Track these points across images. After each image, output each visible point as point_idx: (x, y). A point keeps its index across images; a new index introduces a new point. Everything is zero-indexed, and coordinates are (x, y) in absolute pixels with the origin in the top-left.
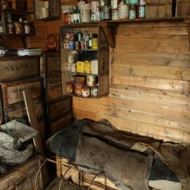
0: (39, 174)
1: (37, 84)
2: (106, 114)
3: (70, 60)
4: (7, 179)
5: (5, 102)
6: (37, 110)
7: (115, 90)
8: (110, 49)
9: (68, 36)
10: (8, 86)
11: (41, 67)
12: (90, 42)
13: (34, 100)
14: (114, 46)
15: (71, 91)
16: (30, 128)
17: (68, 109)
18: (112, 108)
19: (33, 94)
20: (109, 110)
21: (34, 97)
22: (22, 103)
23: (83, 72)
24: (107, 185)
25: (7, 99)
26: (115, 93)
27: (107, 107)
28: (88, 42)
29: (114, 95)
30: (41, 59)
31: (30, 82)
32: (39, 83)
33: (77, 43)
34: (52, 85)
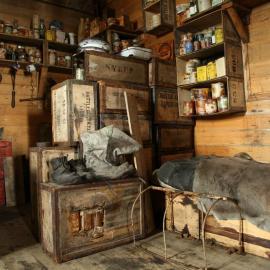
0: (138, 200)
1: (144, 94)
2: (244, 145)
3: (188, 69)
4: (93, 194)
5: (101, 104)
6: (142, 129)
7: (255, 103)
8: (243, 45)
9: (185, 39)
10: (106, 85)
11: (150, 76)
12: (213, 38)
13: (139, 113)
14: (247, 41)
15: (191, 111)
16: (131, 139)
17: (188, 144)
18: (251, 132)
19: (138, 106)
20: (248, 136)
21: (140, 109)
22: (123, 112)
23: (205, 79)
24: (245, 232)
25: (104, 101)
26: (254, 108)
27: (245, 133)
28: (210, 39)
29: (254, 111)
30: (150, 66)
31: (134, 89)
32: (146, 93)
33: (196, 43)
34: (165, 100)
